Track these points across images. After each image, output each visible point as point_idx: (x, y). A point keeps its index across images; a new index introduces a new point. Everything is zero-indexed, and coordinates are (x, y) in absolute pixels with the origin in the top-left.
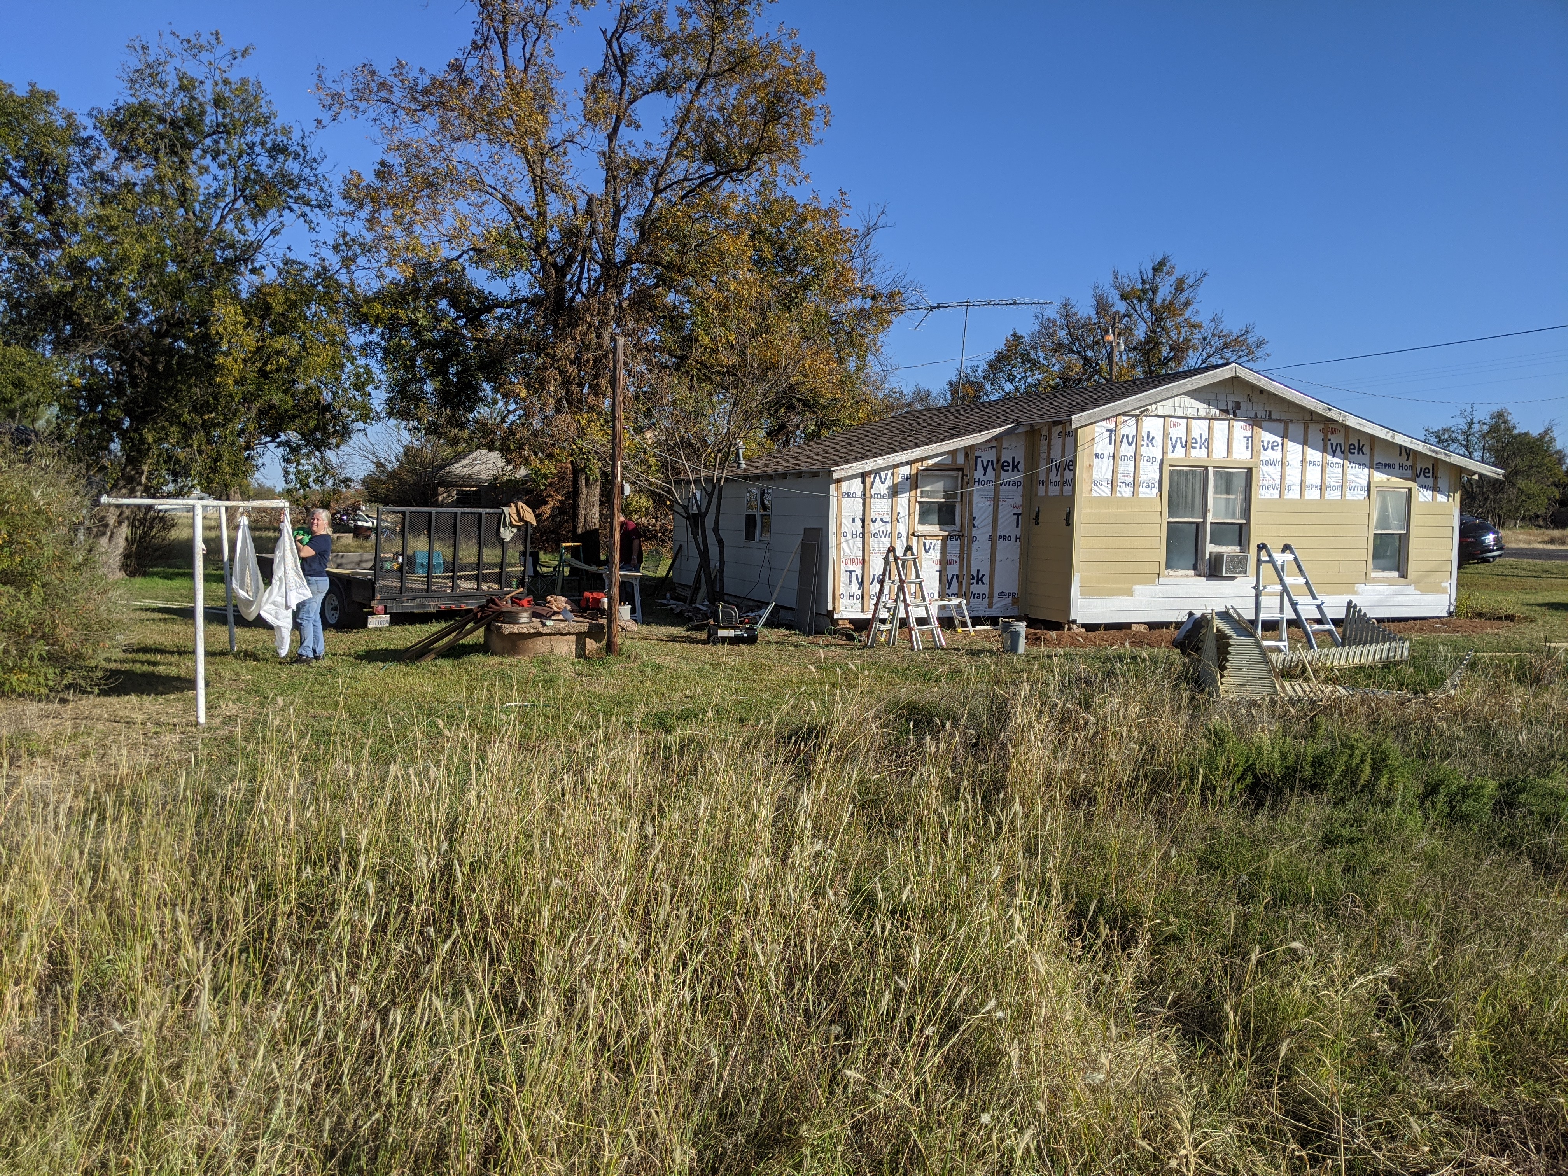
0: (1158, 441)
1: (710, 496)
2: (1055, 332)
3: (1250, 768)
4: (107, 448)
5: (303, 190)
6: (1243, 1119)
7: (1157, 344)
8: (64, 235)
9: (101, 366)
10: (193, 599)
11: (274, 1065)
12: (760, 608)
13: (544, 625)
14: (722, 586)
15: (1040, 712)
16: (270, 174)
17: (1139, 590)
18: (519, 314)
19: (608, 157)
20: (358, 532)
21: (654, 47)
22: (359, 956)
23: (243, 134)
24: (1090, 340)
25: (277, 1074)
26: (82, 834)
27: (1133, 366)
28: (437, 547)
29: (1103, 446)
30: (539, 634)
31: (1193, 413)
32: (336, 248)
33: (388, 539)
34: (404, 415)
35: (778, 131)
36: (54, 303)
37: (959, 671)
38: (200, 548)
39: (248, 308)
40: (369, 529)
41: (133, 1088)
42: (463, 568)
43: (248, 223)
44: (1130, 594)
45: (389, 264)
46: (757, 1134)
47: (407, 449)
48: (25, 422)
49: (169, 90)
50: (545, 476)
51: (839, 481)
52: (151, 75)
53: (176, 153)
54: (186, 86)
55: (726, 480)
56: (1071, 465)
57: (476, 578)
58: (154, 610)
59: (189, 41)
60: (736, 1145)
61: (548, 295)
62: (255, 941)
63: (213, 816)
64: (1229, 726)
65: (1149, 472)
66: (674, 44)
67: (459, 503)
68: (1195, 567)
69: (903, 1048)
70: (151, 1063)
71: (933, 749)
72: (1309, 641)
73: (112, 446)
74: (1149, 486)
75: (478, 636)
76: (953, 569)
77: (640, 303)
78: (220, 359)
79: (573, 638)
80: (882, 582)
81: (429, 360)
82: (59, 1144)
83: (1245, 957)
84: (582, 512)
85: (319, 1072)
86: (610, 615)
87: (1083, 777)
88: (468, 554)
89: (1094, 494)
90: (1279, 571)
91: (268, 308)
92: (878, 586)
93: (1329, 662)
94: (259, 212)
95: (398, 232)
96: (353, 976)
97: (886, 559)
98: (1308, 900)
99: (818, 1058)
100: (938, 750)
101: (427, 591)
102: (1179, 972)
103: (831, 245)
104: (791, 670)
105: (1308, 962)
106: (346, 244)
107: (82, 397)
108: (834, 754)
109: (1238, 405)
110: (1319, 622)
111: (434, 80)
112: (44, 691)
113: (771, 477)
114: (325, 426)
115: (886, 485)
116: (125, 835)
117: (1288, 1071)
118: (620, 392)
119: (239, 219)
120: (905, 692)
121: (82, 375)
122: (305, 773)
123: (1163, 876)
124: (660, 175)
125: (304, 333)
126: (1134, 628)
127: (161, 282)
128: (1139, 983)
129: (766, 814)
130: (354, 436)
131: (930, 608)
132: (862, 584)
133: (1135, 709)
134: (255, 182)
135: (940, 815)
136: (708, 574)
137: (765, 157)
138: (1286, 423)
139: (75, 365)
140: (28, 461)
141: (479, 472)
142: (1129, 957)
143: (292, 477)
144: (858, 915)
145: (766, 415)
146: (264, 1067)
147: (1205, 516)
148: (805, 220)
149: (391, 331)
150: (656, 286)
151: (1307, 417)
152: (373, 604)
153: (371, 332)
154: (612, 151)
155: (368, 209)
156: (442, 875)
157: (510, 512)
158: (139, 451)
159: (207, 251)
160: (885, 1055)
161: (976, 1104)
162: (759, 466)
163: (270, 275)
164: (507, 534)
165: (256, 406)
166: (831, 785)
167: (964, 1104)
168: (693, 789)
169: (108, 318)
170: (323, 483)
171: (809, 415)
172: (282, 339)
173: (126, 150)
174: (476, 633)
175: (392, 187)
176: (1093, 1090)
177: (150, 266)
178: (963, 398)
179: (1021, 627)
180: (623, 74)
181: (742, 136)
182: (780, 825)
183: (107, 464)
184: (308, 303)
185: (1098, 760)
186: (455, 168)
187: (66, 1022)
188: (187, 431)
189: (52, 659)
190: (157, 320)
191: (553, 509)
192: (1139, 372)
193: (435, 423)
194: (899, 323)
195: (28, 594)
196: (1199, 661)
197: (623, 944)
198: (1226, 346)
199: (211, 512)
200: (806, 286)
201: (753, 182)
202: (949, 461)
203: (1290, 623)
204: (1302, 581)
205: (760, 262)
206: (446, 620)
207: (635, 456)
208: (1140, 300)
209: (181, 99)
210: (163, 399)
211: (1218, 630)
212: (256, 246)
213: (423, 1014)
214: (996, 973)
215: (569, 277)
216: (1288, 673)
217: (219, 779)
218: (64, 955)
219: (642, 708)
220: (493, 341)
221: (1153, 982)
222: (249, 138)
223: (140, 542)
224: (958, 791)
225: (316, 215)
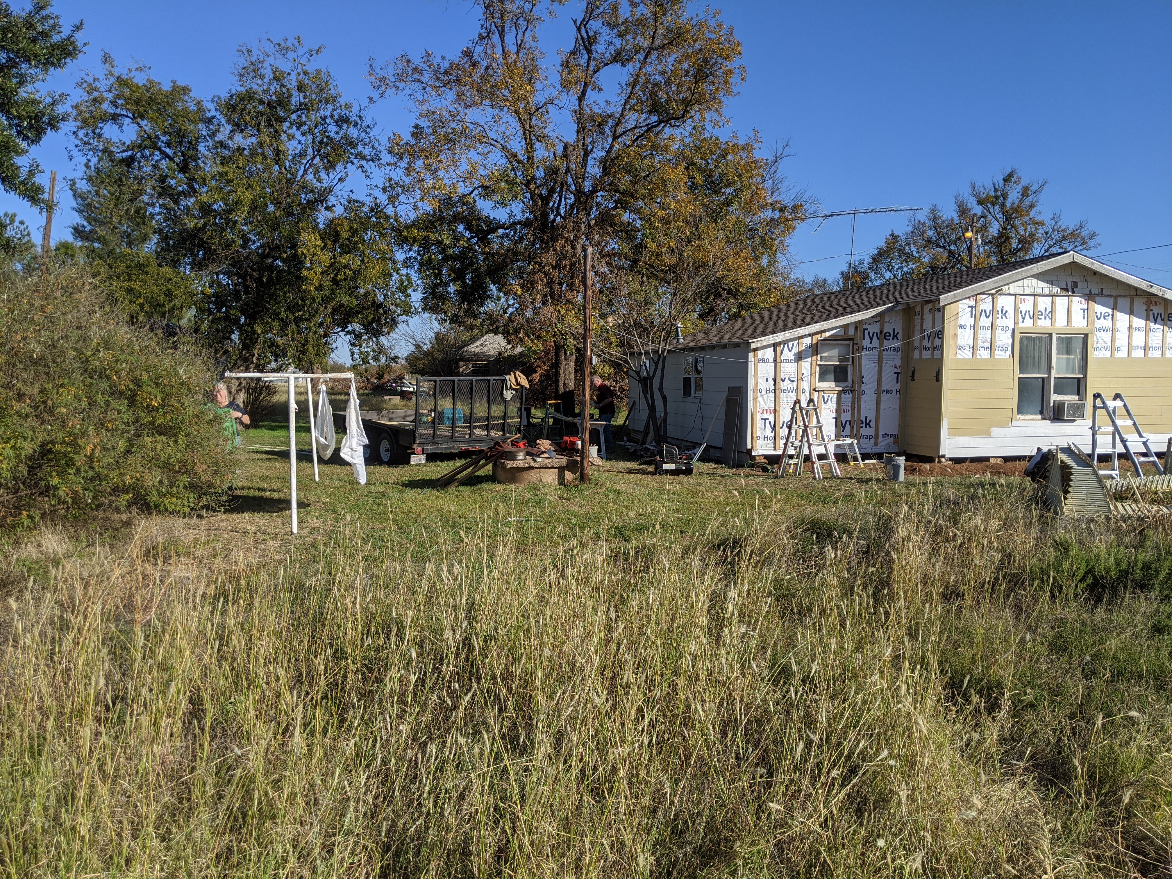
0: (1011, 313)
1: (657, 364)
2: (925, 232)
3: (1090, 571)
4: (229, 338)
5: (360, 149)
6: (1091, 850)
7: (1008, 239)
8: (197, 187)
9: (224, 280)
10: (289, 444)
11: (346, 782)
12: (694, 448)
13: (535, 461)
14: (665, 432)
15: (918, 527)
16: (337, 138)
17: (996, 431)
18: (515, 232)
19: (579, 114)
20: (403, 395)
21: (612, 30)
22: (405, 704)
23: (318, 110)
24: (953, 237)
25: (348, 789)
26: (212, 612)
27: (989, 256)
28: (459, 405)
29: (966, 319)
30: (531, 468)
31: (1039, 291)
32: (384, 190)
33: (425, 400)
34: (434, 309)
35: (705, 87)
36: (191, 236)
37: (852, 495)
38: (293, 407)
39: (324, 236)
40: (411, 392)
41: (248, 796)
42: (478, 420)
43: (323, 175)
44: (989, 434)
45: (422, 199)
46: (701, 847)
47: (437, 334)
48: (174, 321)
49: (266, 80)
50: (535, 352)
51: (756, 350)
52: (254, 71)
53: (272, 126)
54: (277, 78)
55: (669, 351)
56: (940, 334)
57: (487, 427)
58: (261, 452)
59: (279, 45)
60: (685, 855)
61: (536, 218)
62: (332, 690)
63: (303, 600)
64: (1072, 538)
65: (1004, 339)
66: (627, 27)
67: (475, 373)
68: (1041, 413)
69: (813, 785)
70: (260, 778)
71: (833, 556)
72: (1137, 470)
73: (233, 337)
74: (1004, 350)
75: (488, 469)
76: (846, 417)
77: (603, 221)
78: (305, 273)
79: (556, 470)
80: (790, 427)
81: (451, 269)
82: (198, 834)
83: (1090, 720)
84: (562, 378)
85: (378, 788)
86: (582, 454)
87: (953, 577)
88: (480, 410)
89: (959, 356)
90: (1111, 415)
91: (337, 235)
92: (787, 430)
93: (1153, 487)
94: (330, 166)
95: (428, 176)
96: (401, 718)
97: (793, 409)
98: (1141, 677)
99: (748, 792)
100: (836, 557)
101: (452, 437)
102: (1035, 732)
103: (748, 171)
104: (719, 494)
105: (1143, 727)
106: (391, 186)
107: (211, 302)
108: (754, 558)
109: (1075, 285)
110: (1144, 455)
111: (452, 63)
112: (187, 510)
113: (702, 349)
114: (379, 318)
115: (793, 352)
116: (242, 613)
117: (1129, 814)
118: (589, 288)
119: (316, 172)
120: (810, 511)
121: (211, 286)
122: (366, 570)
123: (1019, 655)
124: (617, 125)
125: (363, 252)
126: (992, 461)
127: (264, 218)
128: (1002, 740)
129: (702, 604)
130: (400, 326)
131: (828, 446)
132: (774, 428)
133: (995, 524)
134: (327, 144)
135: (838, 607)
136: (655, 422)
137: (696, 107)
138: (1115, 298)
139: (206, 279)
140: (175, 348)
141: (488, 350)
142: (994, 720)
143: (356, 356)
144: (776, 682)
145: (698, 302)
146: (339, 783)
147: (1049, 372)
148: (727, 153)
149: (424, 248)
150: (615, 208)
151: (1133, 292)
152: (414, 446)
153: (410, 250)
154: (581, 109)
155: (406, 160)
156: (464, 644)
157: (510, 378)
158: (251, 340)
159: (295, 195)
160: (800, 791)
161: (873, 831)
162: (694, 341)
163: (339, 211)
164: (508, 395)
165: (331, 306)
166: (752, 582)
167: (863, 831)
168: (646, 584)
169: (228, 246)
170: (379, 360)
171: (732, 301)
172: (348, 257)
173: (237, 125)
174: (487, 467)
175: (423, 143)
176: (966, 823)
177: (256, 207)
178: (852, 284)
179: (901, 460)
180: (589, 51)
181: (678, 92)
182: (713, 612)
183: (230, 349)
184: (365, 230)
185: (965, 563)
186: (467, 127)
187: (201, 746)
188: (284, 325)
189: (192, 487)
190: (262, 246)
191: (541, 376)
192: (993, 261)
193: (456, 315)
194: (801, 228)
195: (176, 441)
196: (1047, 487)
197: (597, 700)
198: (1064, 238)
199: (301, 383)
200: (728, 203)
201: (688, 126)
202: (842, 333)
203: (1121, 456)
204: (1130, 422)
205: (693, 187)
206: (465, 458)
207: (600, 336)
208: (993, 204)
209: (275, 87)
210: (268, 303)
211: (1062, 462)
212: (329, 191)
213: (451, 747)
214: (887, 730)
215: (551, 204)
216: (1121, 496)
217: (306, 574)
218: (201, 700)
219: (606, 523)
220: (497, 254)
221: (1014, 740)
222: (322, 113)
223: (253, 404)
224: (853, 587)
225: (370, 166)
